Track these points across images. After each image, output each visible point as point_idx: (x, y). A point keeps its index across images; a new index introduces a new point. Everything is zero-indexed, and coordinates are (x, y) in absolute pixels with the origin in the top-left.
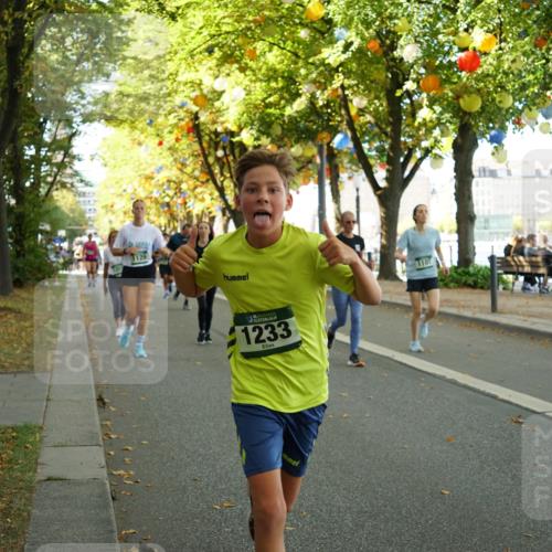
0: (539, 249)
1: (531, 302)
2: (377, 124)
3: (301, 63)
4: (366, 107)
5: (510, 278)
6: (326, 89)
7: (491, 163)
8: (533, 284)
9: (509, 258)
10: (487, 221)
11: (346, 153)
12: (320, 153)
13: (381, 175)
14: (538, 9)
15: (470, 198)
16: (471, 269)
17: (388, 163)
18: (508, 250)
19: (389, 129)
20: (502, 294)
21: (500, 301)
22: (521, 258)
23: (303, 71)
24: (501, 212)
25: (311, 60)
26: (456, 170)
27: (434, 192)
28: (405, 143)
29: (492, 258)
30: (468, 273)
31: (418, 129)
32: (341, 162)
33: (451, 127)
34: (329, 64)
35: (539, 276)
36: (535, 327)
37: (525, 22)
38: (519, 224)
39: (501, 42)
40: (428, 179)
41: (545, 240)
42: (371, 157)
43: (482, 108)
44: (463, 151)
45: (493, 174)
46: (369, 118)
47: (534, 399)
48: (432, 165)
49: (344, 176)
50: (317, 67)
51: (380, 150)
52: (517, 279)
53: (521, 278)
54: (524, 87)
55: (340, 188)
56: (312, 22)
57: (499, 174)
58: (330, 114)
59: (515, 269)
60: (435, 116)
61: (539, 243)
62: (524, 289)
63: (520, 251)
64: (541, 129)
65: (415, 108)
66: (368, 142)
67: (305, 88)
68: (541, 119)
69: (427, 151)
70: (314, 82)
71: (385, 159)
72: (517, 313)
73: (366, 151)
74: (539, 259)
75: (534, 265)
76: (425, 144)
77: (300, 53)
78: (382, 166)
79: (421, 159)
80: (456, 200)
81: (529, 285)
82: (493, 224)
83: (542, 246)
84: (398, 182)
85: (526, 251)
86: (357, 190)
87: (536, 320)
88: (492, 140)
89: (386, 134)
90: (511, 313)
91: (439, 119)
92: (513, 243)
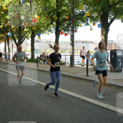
0: (46, 56)
1: (45, 65)
2: (16, 31)
3: (2, 18)
4: (14, 28)
5: (41, 61)
6: (6, 24)
7: (38, 39)
8: (45, 62)
9: (41, 57)
10: (37, 50)
11: (11, 36)
12: (5, 36)
13: (17, 41)
14: (47, 11)
15: (34, 46)
16: (34, 59)
17: (18, 39)
18: (40, 56)
19: (19, 32)
20: (39, 64)
21: (39, 65)
22: (43, 57)
23: (2, 20)
24: (40, 49)
25: (4, 18)
26: (31, 41)
27: (28, 44)
28: (22, 35)
29: (37, 57)
30: (33, 60)
31: (24, 32)
32: (10, 38)
33: (31, 33)
34: (7, 19)
35: (46, 61)
36: (44, 70)
37: (45, 14)
38: (43, 51)
39: (40, 17)
40: (27, 42)
41: (47, 54)
42: (15, 37)
43: (36, 29)
44: (33, 37)
45: (39, 42)
46: (15, 30)
47: (44, 83)
48: (27, 39)
49: (10, 41)
50: (5, 19)
51: (17, 36)
52: (42, 61)
53: (43, 61)
54: (44, 26)
55: (9, 43)
56: (4, 10)
57: (40, 42)
58: (7, 29)
59: (42, 59)
60: (27, 30)
61: (46, 55)
62: (43, 63)
63: (43, 56)
64: (47, 34)
65: (24, 28)
66: (15, 34)
67: (2, 23)
68: (47, 32)
69: (26, 37)
70: (4, 22)
71: (18, 38)
72: (42, 67)
73: (14, 36)
74: (46, 57)
75: (45, 59)
76: (26, 35)
77: (2, 16)
78: (17, 39)
79: (25, 38)
80: (31, 46)
81: (44, 62)
82: (38, 51)
83: (47, 55)
84: (20, 42)
85: (44, 56)
86: (12, 43)
87: (45, 69)
88: (38, 35)
89: (18, 33)
90: (41, 67)
91: (28, 31)
92: (42, 55)
